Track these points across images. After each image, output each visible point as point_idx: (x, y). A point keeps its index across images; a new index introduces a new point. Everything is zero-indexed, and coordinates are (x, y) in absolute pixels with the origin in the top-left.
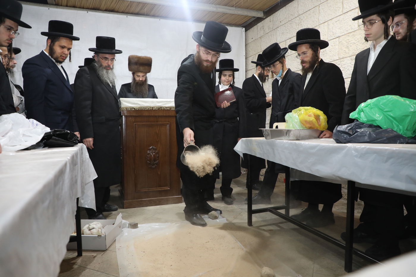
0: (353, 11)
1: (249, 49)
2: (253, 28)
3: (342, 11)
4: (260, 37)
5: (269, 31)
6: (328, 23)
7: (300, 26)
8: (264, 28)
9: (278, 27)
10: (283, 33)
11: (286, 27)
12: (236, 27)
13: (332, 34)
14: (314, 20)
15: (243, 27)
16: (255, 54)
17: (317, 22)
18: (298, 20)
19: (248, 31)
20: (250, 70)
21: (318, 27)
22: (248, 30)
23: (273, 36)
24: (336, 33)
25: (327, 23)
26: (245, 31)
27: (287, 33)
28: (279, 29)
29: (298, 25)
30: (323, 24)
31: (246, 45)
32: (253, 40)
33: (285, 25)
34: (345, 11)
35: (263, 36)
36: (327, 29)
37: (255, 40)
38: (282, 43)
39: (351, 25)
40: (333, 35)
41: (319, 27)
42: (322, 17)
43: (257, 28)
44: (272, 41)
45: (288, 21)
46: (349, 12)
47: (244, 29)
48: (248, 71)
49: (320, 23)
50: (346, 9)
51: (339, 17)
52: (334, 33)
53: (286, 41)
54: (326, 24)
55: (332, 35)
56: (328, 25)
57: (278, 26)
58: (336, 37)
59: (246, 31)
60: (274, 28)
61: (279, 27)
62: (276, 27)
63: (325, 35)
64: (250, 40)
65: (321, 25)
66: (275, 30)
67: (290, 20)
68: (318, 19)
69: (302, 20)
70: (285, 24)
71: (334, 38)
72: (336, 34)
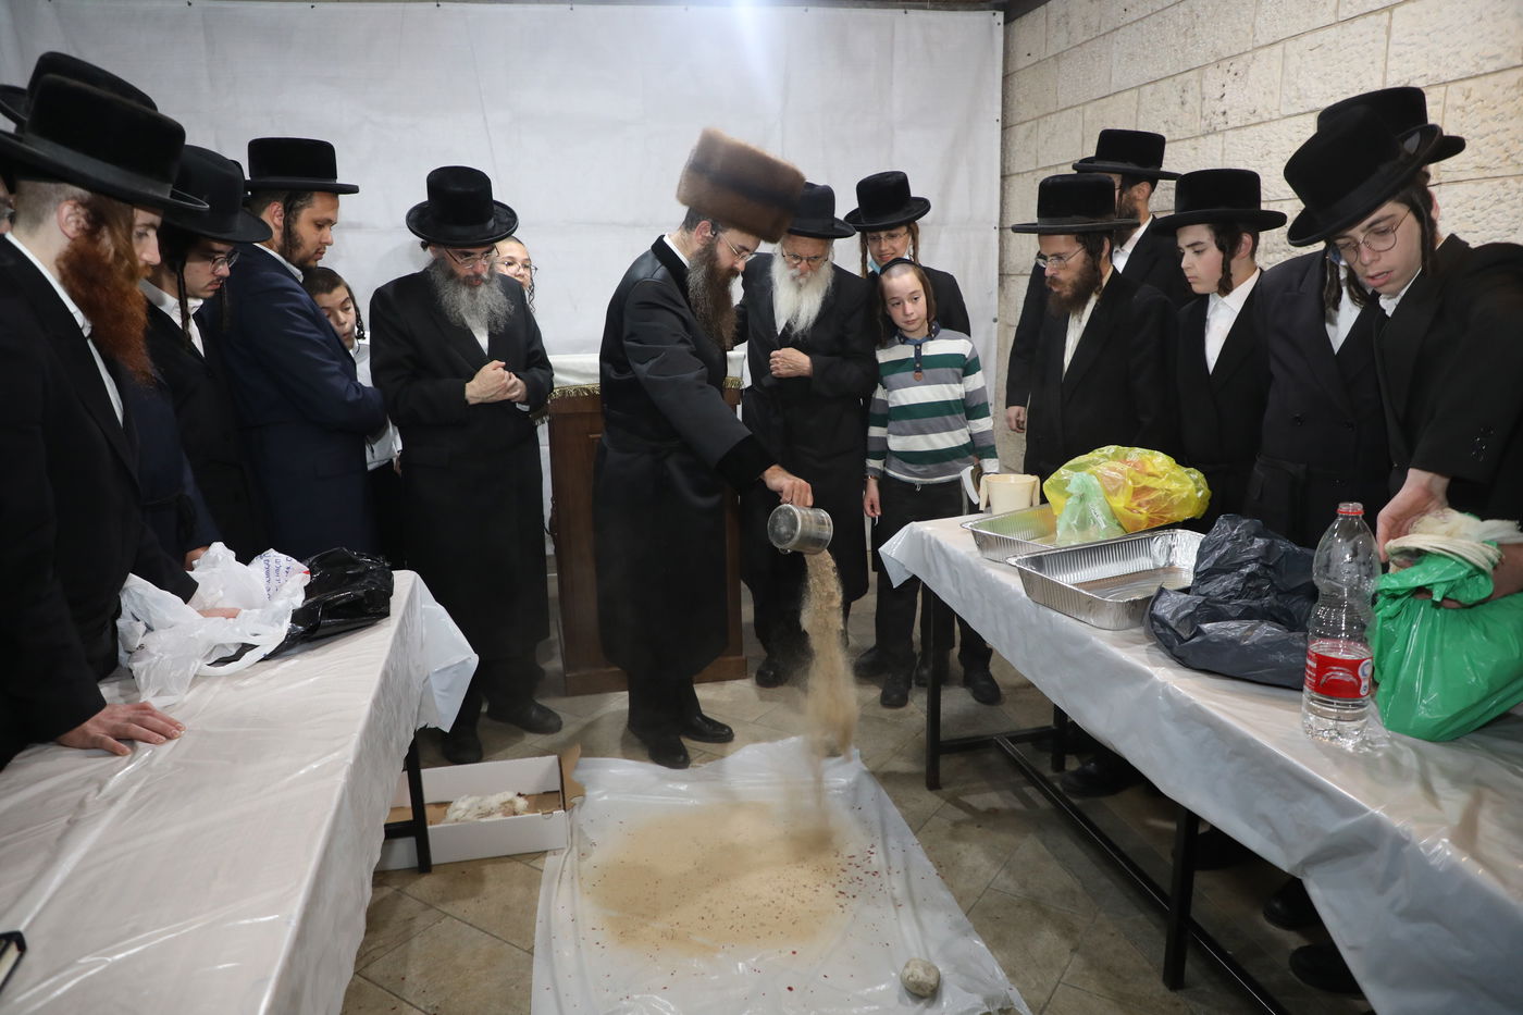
0: (1372, 18)
1: (1018, 94)
2: (1031, 13)
3: (1336, 12)
4: (1055, 56)
5: (1085, 38)
6: (1284, 48)
7: (1189, 40)
8: (1071, 24)
9: (1118, 29)
10: (1131, 56)
11: (1143, 35)
12: (969, 10)
13: (1293, 93)
14: (1239, 26)
15: (997, 7)
16: (1036, 115)
17: (1248, 35)
18: (1184, 14)
19: (1017, 24)
20: (1018, 174)
21: (1250, 55)
22: (1016, 18)
23: (1100, 61)
24: (1309, 93)
25: (1280, 46)
26: (1005, 23)
27: (1146, 57)
28: (1118, 36)
29: (1185, 33)
30: (1267, 50)
31: (1006, 77)
32: (1032, 60)
33: (1140, 23)
34: (1344, 14)
35: (1065, 54)
36: (1280, 71)
37: (1039, 61)
38: (1127, 94)
39: (1359, 74)
40: (1299, 98)
41: (1254, 58)
42: (1266, 19)
43: (1047, 18)
44: (1092, 81)
45: (1150, 12)
46: (1358, 22)
47: (1000, 16)
48: (1011, 175)
49: (1256, 45)
50: (1349, 6)
51: (1321, 33)
52: (1302, 91)
53: (1142, 89)
54: (1278, 49)
55: (1295, 100)
56: (1284, 56)
57: (1118, 25)
58: (1307, 110)
59: (1007, 21)
60: (1102, 33)
61: (1120, 31)
62: (1110, 27)
63: (1272, 93)
64: (1021, 62)
65: (1260, 52)
66: (1107, 36)
67: (1159, 7)
68: (1253, 26)
69: (1198, 17)
70: (1141, 20)
71: (1301, 111)
72: (1307, 97)
